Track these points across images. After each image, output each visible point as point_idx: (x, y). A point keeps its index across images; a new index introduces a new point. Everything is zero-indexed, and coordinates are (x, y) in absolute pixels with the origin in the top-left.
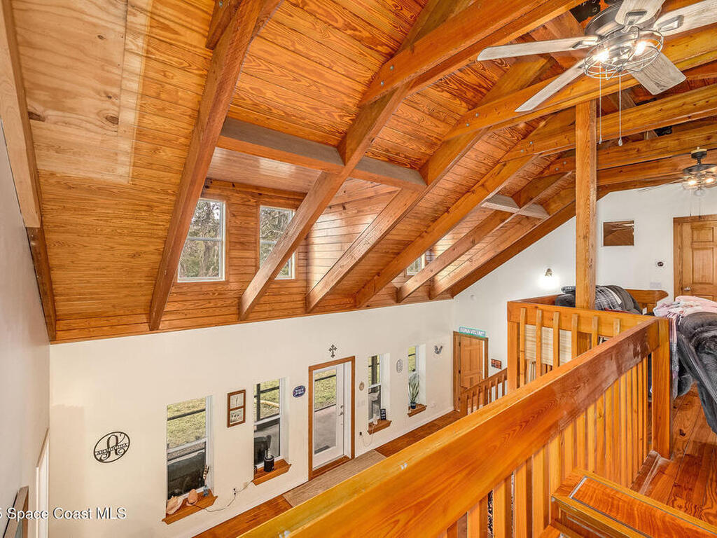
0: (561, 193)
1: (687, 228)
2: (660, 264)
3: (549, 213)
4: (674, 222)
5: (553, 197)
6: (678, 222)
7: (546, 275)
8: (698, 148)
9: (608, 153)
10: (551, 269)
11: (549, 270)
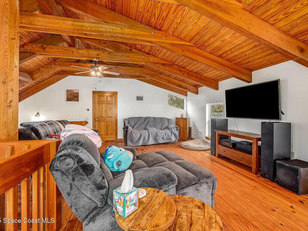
0: (41, 69)
1: (96, 96)
2: (88, 110)
3: (33, 80)
4: (93, 93)
5: (36, 70)
6: (94, 92)
7: (36, 116)
8: (95, 58)
9: (58, 49)
10: (39, 112)
11: (38, 113)
